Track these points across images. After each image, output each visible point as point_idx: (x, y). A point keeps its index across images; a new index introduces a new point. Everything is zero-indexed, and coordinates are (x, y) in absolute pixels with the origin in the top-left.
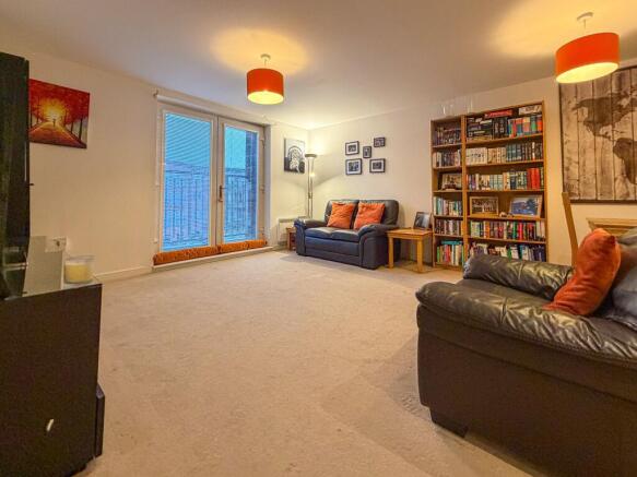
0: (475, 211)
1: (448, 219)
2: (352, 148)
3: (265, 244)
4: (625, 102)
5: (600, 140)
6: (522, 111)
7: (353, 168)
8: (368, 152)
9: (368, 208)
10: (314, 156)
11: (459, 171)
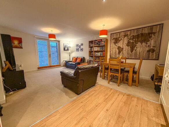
0: (95, 59)
1: (91, 61)
2: (77, 45)
3: (60, 65)
4: (120, 39)
5: (116, 46)
6: (103, 40)
7: (77, 50)
8: (80, 47)
9: (79, 58)
10: (70, 47)
11: (93, 51)
